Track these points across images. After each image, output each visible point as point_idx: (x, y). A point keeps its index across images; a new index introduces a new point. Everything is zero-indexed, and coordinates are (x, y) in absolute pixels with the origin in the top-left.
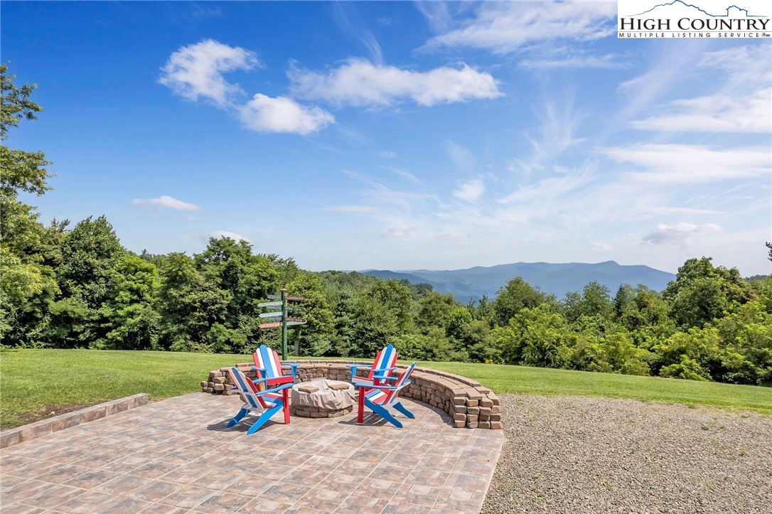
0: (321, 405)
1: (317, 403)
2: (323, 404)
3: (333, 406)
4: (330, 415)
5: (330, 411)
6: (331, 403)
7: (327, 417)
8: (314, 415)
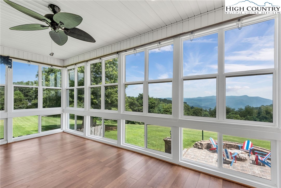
0: (242, 158)
1: (241, 158)
2: (243, 158)
3: (246, 158)
4: (245, 161)
5: (244, 160)
6: (245, 158)
7: (244, 161)
8: (240, 160)
